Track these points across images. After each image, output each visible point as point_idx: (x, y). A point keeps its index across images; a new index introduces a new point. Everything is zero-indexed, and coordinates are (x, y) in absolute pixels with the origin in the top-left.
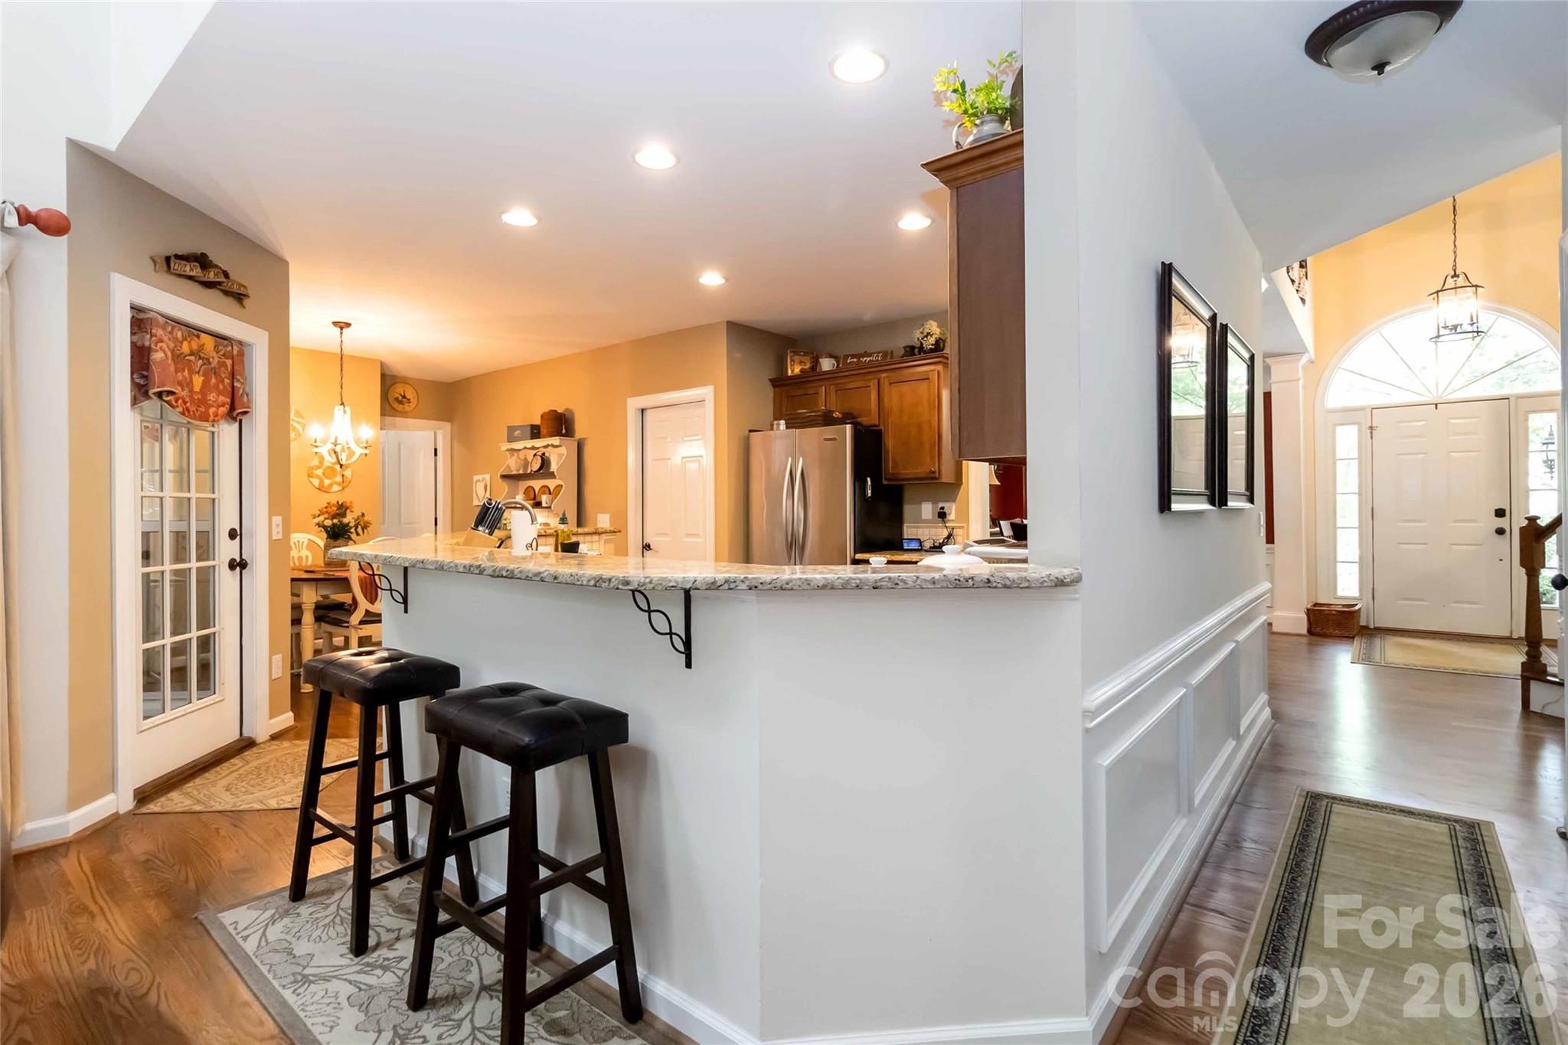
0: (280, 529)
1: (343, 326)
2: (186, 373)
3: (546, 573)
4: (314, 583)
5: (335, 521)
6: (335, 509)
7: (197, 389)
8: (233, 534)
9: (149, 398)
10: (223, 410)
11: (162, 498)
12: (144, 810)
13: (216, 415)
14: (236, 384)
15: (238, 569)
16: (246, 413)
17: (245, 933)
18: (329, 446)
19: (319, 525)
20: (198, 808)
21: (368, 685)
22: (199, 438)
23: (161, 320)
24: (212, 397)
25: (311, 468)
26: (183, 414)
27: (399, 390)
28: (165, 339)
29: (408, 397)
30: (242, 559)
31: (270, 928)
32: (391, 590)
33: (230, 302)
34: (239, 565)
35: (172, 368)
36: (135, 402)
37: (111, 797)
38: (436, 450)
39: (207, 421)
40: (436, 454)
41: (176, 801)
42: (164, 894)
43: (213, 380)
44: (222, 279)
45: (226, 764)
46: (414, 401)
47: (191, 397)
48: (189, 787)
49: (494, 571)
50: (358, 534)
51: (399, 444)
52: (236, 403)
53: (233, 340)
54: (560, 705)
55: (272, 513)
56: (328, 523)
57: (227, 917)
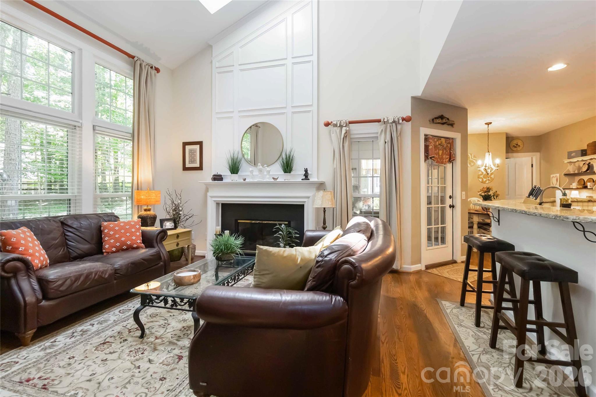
0: (465, 196)
1: (488, 124)
2: (437, 151)
3: (537, 213)
4: (477, 215)
5: (486, 194)
6: (486, 189)
7: (440, 155)
8: (450, 197)
9: (429, 159)
10: (447, 160)
11: (432, 187)
12: (427, 271)
13: (445, 162)
14: (451, 151)
15: (452, 208)
16: (454, 160)
17: (447, 308)
18: (484, 167)
19: (480, 195)
20: (440, 274)
21: (481, 245)
22: (441, 168)
23: (431, 137)
24: (444, 156)
25: (479, 175)
26: (437, 162)
27: (515, 142)
28: (432, 142)
29: (519, 145)
30: (453, 205)
31: (454, 309)
32: (493, 217)
33: (450, 126)
34: (452, 206)
35: (434, 150)
36: (425, 160)
37: (420, 265)
38: (532, 165)
39: (443, 163)
40: (532, 166)
41: (434, 271)
42: (430, 291)
43: (445, 151)
44: (447, 121)
45: (448, 266)
46: (521, 146)
47: (439, 157)
48: (438, 268)
49: (520, 211)
50: (494, 199)
51: (515, 164)
52: (451, 157)
53: (450, 138)
54: (545, 262)
55: (462, 191)
56: (483, 194)
57: (444, 302)
